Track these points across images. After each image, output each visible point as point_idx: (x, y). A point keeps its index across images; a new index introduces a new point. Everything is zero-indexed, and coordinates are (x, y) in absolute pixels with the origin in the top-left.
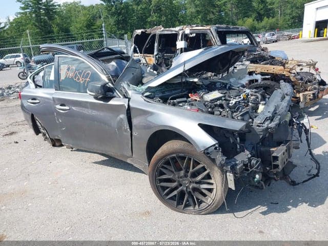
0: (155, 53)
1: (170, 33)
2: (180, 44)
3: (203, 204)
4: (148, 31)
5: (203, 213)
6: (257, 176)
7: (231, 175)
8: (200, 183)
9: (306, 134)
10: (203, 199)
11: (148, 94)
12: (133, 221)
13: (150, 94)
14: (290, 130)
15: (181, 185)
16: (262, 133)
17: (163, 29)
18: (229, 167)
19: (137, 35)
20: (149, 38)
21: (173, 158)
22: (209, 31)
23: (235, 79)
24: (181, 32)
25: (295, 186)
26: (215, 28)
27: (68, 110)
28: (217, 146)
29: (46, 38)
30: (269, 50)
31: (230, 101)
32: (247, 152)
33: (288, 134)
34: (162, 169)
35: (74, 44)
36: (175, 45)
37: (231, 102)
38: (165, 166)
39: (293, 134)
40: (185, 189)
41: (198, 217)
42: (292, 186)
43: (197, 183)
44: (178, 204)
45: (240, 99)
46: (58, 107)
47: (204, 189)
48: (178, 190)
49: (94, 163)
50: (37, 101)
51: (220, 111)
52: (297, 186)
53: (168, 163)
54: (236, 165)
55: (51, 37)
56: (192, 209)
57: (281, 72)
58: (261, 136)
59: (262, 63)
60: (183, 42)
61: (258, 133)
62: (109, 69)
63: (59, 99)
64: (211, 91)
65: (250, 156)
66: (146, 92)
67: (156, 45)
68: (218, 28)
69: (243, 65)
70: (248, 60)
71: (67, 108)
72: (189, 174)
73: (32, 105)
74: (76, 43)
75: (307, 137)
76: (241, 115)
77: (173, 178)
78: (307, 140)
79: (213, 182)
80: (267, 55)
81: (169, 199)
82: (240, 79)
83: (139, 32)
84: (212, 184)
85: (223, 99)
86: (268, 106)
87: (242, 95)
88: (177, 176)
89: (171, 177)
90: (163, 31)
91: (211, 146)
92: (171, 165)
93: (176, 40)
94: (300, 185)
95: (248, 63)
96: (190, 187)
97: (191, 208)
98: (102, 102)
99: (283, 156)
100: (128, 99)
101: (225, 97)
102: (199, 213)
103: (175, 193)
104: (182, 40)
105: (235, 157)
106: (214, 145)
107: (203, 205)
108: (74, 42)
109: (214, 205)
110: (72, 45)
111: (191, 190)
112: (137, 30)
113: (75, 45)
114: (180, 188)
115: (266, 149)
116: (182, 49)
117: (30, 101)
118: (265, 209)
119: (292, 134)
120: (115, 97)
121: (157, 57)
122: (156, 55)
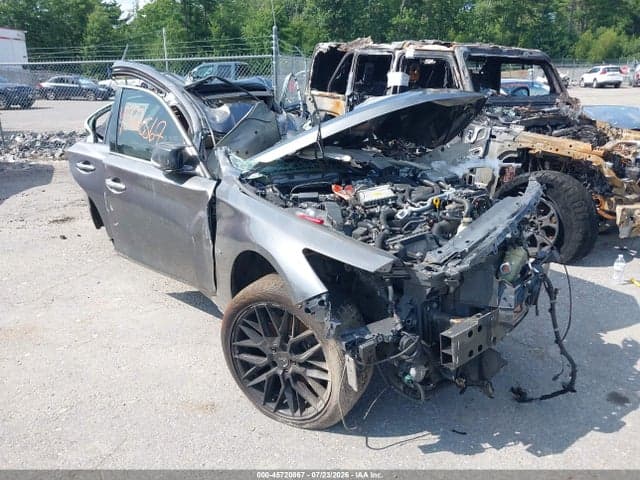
0: (348, 92)
1: (378, 53)
2: (395, 78)
3: (310, 409)
4: (343, 46)
5: (307, 426)
6: (413, 371)
7: (351, 359)
8: (306, 365)
9: (551, 299)
10: (310, 398)
11: (256, 175)
12: (177, 418)
13: (261, 175)
14: (496, 286)
15: (275, 364)
16: (429, 284)
17: (371, 43)
18: (344, 343)
19: (321, 52)
20: (342, 61)
21: (262, 310)
22: (450, 56)
23: (443, 163)
24: (398, 54)
25: (522, 404)
26: (466, 50)
27: (122, 190)
28: (324, 298)
29: (195, 44)
30: (582, 104)
31: (401, 208)
32: (396, 319)
33: (492, 294)
34: (243, 328)
35: (231, 60)
36: (386, 80)
37: (400, 211)
38: (248, 322)
39: (503, 296)
40: (280, 372)
41: (296, 431)
42: (516, 403)
43: (301, 365)
44: (267, 400)
45: (422, 207)
46: (109, 182)
47: (313, 378)
48: (269, 372)
49: (170, 294)
50: (91, 167)
51: (368, 227)
52: (527, 404)
53: (252, 317)
54: (363, 341)
55: (205, 44)
56: (290, 414)
57: (584, 156)
58: (428, 291)
59: (555, 132)
60: (400, 74)
61: (423, 284)
62: (214, 119)
63: (112, 169)
64: (378, 184)
65: (399, 327)
66: (253, 171)
67: (351, 75)
68: (473, 49)
69: (508, 132)
70: (521, 123)
71: (121, 186)
72: (288, 345)
73: (84, 172)
74: (235, 60)
75: (552, 305)
76: (402, 243)
77: (261, 348)
78: (552, 310)
79: (327, 369)
80: (573, 115)
81: (253, 386)
82: (455, 164)
83: (324, 47)
84: (326, 371)
85: (390, 203)
86: (472, 228)
87: (430, 200)
88: (268, 346)
89: (257, 345)
90: (366, 48)
91: (315, 297)
92: (257, 322)
93: (388, 69)
94: (534, 403)
95: (519, 129)
96: (290, 371)
97: (288, 412)
98: (172, 182)
99: (467, 340)
100: (215, 182)
101: (395, 198)
102: (301, 424)
103: (263, 377)
104: (397, 70)
105: (368, 326)
106: (319, 296)
107: (310, 412)
108: (232, 57)
109: (327, 415)
110: (226, 63)
111: (290, 377)
112: (321, 44)
113: (233, 63)
114: (273, 370)
115: (444, 317)
116: (395, 88)
117: (80, 165)
118: (432, 439)
119: (500, 295)
120: (195, 175)
121: (351, 100)
122: (349, 97)
